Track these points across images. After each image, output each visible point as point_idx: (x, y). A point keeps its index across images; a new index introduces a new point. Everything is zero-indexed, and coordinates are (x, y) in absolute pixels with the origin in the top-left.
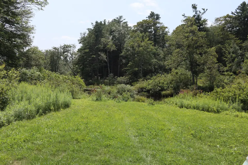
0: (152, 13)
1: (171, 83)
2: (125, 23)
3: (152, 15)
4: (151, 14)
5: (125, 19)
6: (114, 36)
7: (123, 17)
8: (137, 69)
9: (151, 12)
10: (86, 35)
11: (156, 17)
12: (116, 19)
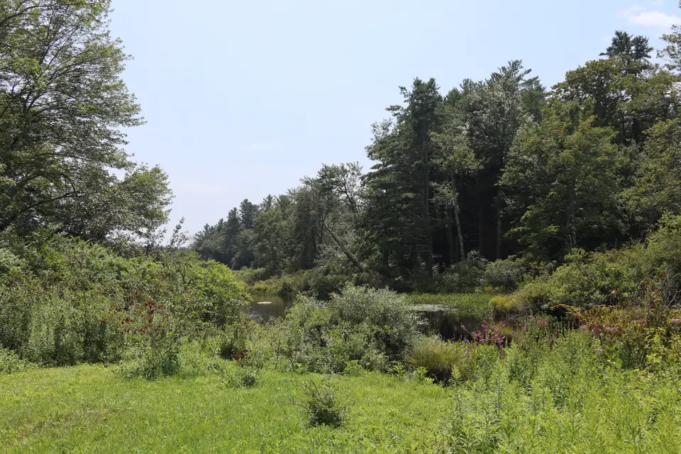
0: (621, 38)
1: (652, 273)
2: (530, 82)
3: (621, 42)
4: (615, 42)
5: (529, 71)
6: (476, 123)
7: (522, 64)
8: (553, 229)
9: (617, 34)
10: (391, 128)
11: (637, 50)
12: (499, 73)
